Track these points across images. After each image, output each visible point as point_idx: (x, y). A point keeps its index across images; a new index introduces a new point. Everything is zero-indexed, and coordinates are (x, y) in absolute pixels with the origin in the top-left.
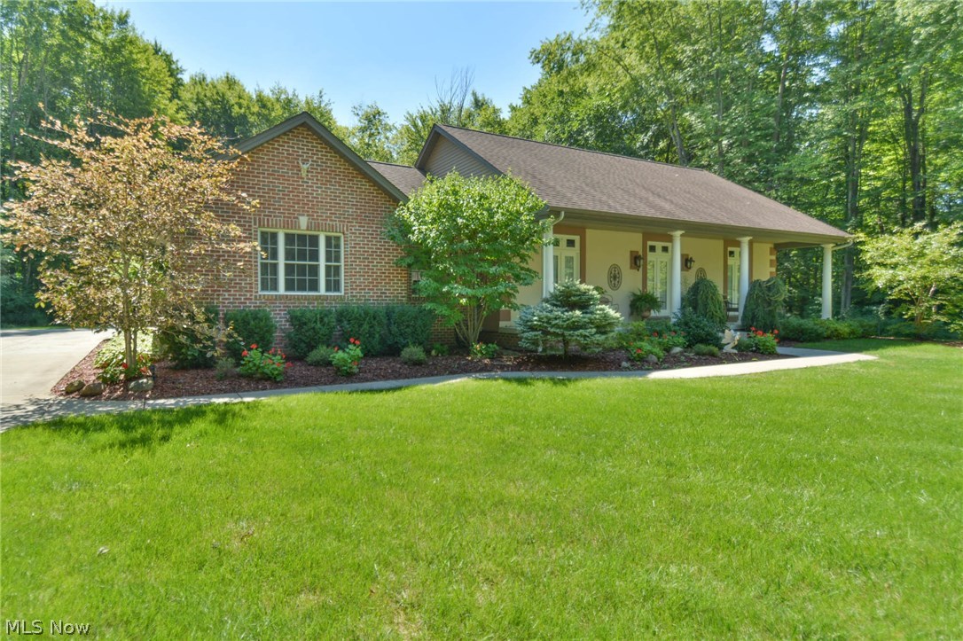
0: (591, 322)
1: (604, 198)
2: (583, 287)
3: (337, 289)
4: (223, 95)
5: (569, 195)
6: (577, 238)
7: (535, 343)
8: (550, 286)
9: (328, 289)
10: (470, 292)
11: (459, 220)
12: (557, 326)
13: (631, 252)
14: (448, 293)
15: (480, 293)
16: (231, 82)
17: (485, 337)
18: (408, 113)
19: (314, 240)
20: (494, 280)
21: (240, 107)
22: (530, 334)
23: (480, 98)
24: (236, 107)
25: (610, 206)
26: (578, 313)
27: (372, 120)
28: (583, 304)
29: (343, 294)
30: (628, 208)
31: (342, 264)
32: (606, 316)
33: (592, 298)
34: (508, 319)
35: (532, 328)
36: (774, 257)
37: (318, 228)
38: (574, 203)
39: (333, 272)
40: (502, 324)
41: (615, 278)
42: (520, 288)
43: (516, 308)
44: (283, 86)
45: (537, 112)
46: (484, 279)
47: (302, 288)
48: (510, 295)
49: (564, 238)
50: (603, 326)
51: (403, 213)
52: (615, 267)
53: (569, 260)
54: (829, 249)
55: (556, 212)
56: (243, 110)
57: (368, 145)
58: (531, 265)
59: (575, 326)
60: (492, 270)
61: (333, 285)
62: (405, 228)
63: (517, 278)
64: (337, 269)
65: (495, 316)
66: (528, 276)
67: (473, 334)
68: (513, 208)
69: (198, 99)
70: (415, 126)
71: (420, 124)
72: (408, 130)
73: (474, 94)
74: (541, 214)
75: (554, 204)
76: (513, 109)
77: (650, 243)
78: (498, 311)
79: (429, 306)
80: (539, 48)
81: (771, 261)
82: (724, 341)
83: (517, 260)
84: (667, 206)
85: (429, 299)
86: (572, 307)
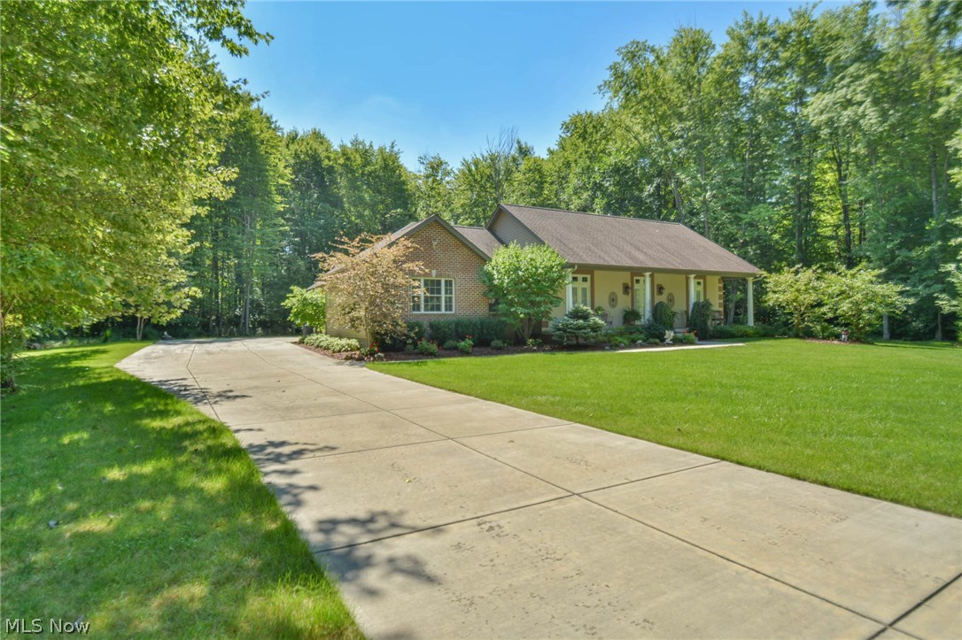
0: (589, 326)
1: (602, 254)
2: (585, 308)
3: (451, 310)
4: (316, 150)
5: (581, 254)
6: (588, 276)
7: (561, 337)
8: (570, 307)
9: (446, 310)
10: (526, 311)
11: (520, 273)
12: (571, 328)
13: (624, 284)
14: (515, 311)
15: (531, 311)
16: (317, 135)
17: (534, 336)
18: (464, 160)
19: (439, 283)
20: (539, 304)
21: (330, 160)
22: (558, 333)
23: (524, 146)
24: (327, 161)
25: (604, 260)
26: (581, 321)
27: (436, 167)
28: (585, 317)
29: (453, 312)
30: (615, 261)
31: (453, 295)
32: (595, 323)
33: (589, 314)
34: (547, 326)
35: (559, 330)
36: (721, 285)
37: (441, 276)
38: (583, 260)
39: (449, 300)
40: (543, 329)
41: (613, 300)
42: (553, 308)
43: (550, 319)
44: (361, 139)
45: (571, 159)
46: (533, 303)
47: (432, 309)
48: (548, 312)
49: (580, 277)
50: (595, 328)
51: (488, 268)
52: (613, 293)
53: (584, 290)
54: (750, 280)
55: (572, 266)
56: (331, 163)
57: (432, 189)
58: (559, 295)
59: (580, 328)
60: (538, 299)
61: (449, 308)
62: (490, 277)
63: (551, 303)
64: (450, 298)
65: (540, 324)
66: (559, 301)
67: (527, 332)
68: (548, 264)
69: (296, 154)
70: (470, 171)
71: (473, 168)
72: (464, 174)
73: (519, 142)
74: (564, 267)
75: (571, 261)
76: (551, 152)
77: (635, 278)
78: (541, 321)
79: (504, 319)
80: (567, 120)
81: (720, 287)
82: (666, 337)
83: (551, 292)
84: (641, 257)
85: (505, 315)
86: (580, 318)
